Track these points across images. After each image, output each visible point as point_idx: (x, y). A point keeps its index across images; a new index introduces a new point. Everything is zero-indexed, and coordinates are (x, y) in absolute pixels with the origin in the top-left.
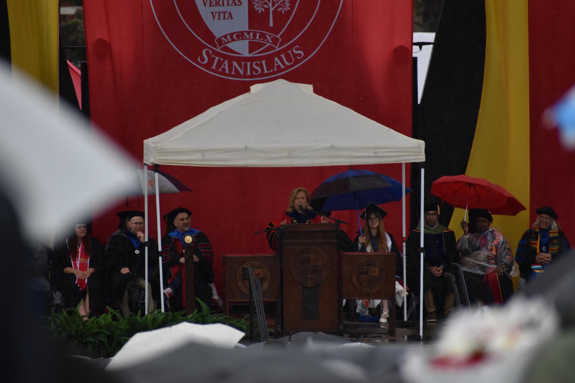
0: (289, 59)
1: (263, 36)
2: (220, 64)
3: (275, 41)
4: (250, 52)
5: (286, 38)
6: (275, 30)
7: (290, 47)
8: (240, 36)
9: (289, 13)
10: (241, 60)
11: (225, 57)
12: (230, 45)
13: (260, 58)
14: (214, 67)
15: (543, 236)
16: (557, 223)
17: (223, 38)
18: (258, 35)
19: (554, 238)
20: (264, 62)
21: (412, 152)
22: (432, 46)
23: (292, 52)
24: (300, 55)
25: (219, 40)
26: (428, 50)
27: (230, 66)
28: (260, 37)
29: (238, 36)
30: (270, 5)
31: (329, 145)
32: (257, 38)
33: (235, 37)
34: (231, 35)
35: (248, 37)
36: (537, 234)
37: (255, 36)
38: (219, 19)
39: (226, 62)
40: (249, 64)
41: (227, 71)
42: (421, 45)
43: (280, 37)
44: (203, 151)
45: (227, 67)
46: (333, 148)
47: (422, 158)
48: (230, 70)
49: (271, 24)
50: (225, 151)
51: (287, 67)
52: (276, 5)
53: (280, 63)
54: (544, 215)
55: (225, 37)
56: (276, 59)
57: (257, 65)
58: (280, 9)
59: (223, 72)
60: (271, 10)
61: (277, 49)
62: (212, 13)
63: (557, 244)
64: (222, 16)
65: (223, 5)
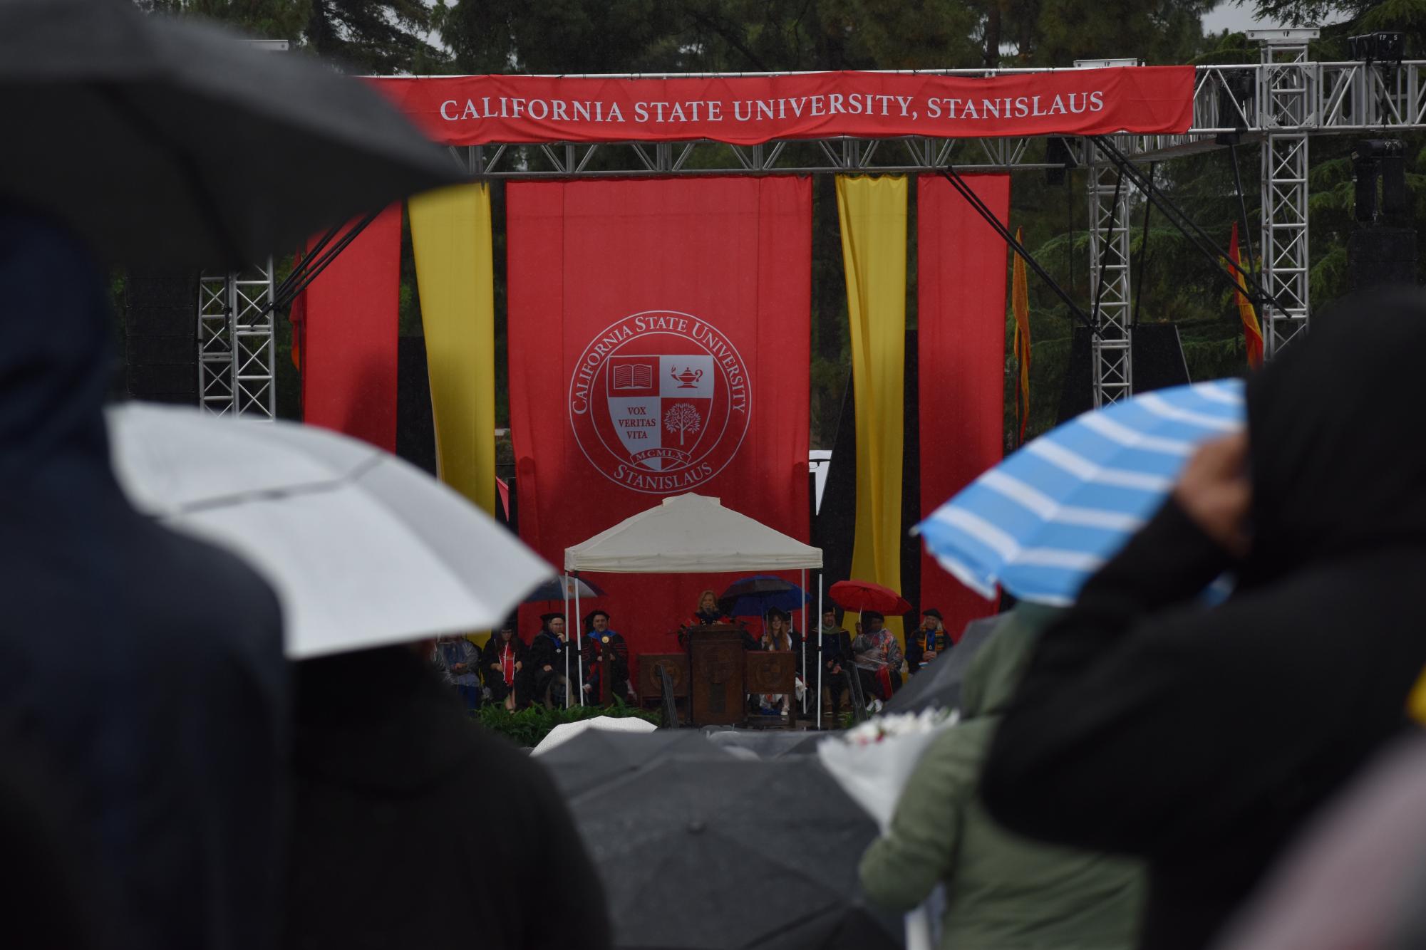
0: (698, 475)
1: (674, 453)
2: (634, 478)
3: (685, 458)
4: (663, 468)
5: (696, 455)
6: (686, 448)
7: (699, 464)
8: (654, 453)
9: (699, 433)
10: (653, 475)
11: (639, 472)
12: (645, 462)
13: (671, 474)
14: (629, 482)
15: (930, 636)
16: (942, 623)
17: (638, 456)
18: (670, 452)
19: (939, 638)
20: (675, 477)
21: (811, 559)
22: (828, 462)
23: (701, 469)
24: (708, 471)
25: (635, 458)
26: (825, 466)
27: (644, 480)
28: (672, 455)
29: (651, 454)
30: (681, 425)
31: (735, 552)
32: (669, 455)
33: (649, 454)
34: (646, 452)
35: (661, 454)
36: (924, 634)
37: (667, 453)
38: (634, 437)
39: (641, 477)
40: (661, 478)
41: (641, 486)
42: (818, 461)
43: (691, 454)
44: (619, 559)
45: (641, 482)
46: (738, 555)
47: (820, 564)
48: (644, 484)
49: (682, 443)
50: (639, 558)
51: (696, 482)
52: (687, 426)
53: (690, 478)
54: (930, 617)
55: (640, 454)
56: (686, 474)
57: (669, 479)
58: (690, 430)
59: (637, 487)
60: (682, 430)
61: (688, 465)
62: (628, 432)
63: (941, 643)
64: (637, 435)
65: (638, 425)
